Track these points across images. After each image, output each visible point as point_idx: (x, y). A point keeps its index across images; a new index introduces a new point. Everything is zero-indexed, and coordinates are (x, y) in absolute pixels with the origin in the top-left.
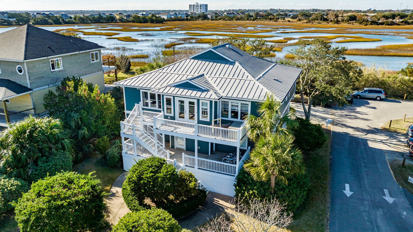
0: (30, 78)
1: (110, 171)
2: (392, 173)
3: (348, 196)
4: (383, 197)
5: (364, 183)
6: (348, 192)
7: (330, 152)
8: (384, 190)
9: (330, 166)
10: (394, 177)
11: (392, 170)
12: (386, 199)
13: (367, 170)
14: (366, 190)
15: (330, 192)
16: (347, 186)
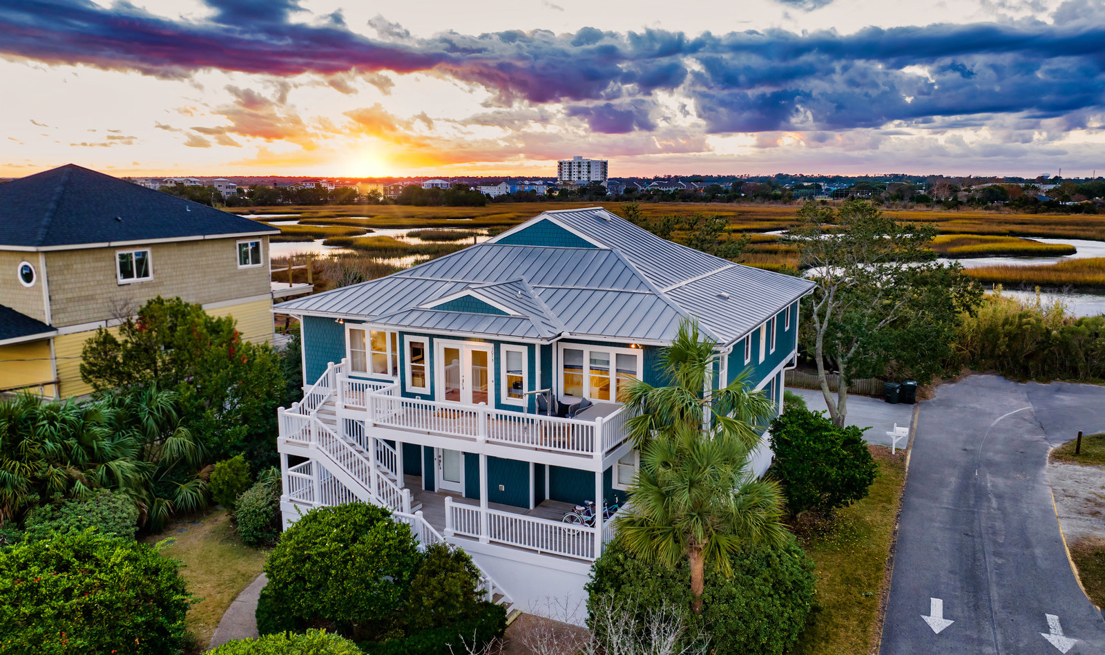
0: (53, 298)
1: (244, 555)
2: (1075, 571)
3: (937, 632)
4: (1043, 634)
5: (989, 597)
6: (937, 620)
7: (898, 516)
8: (1047, 615)
9: (891, 551)
10: (1080, 583)
11: (1076, 562)
12: (1050, 640)
13: (1000, 561)
14: (992, 617)
15: (881, 621)
16: (937, 605)
